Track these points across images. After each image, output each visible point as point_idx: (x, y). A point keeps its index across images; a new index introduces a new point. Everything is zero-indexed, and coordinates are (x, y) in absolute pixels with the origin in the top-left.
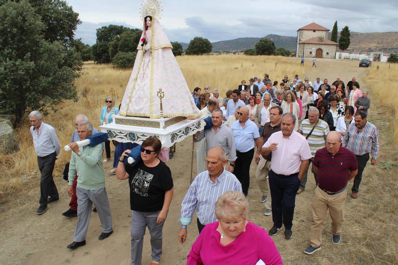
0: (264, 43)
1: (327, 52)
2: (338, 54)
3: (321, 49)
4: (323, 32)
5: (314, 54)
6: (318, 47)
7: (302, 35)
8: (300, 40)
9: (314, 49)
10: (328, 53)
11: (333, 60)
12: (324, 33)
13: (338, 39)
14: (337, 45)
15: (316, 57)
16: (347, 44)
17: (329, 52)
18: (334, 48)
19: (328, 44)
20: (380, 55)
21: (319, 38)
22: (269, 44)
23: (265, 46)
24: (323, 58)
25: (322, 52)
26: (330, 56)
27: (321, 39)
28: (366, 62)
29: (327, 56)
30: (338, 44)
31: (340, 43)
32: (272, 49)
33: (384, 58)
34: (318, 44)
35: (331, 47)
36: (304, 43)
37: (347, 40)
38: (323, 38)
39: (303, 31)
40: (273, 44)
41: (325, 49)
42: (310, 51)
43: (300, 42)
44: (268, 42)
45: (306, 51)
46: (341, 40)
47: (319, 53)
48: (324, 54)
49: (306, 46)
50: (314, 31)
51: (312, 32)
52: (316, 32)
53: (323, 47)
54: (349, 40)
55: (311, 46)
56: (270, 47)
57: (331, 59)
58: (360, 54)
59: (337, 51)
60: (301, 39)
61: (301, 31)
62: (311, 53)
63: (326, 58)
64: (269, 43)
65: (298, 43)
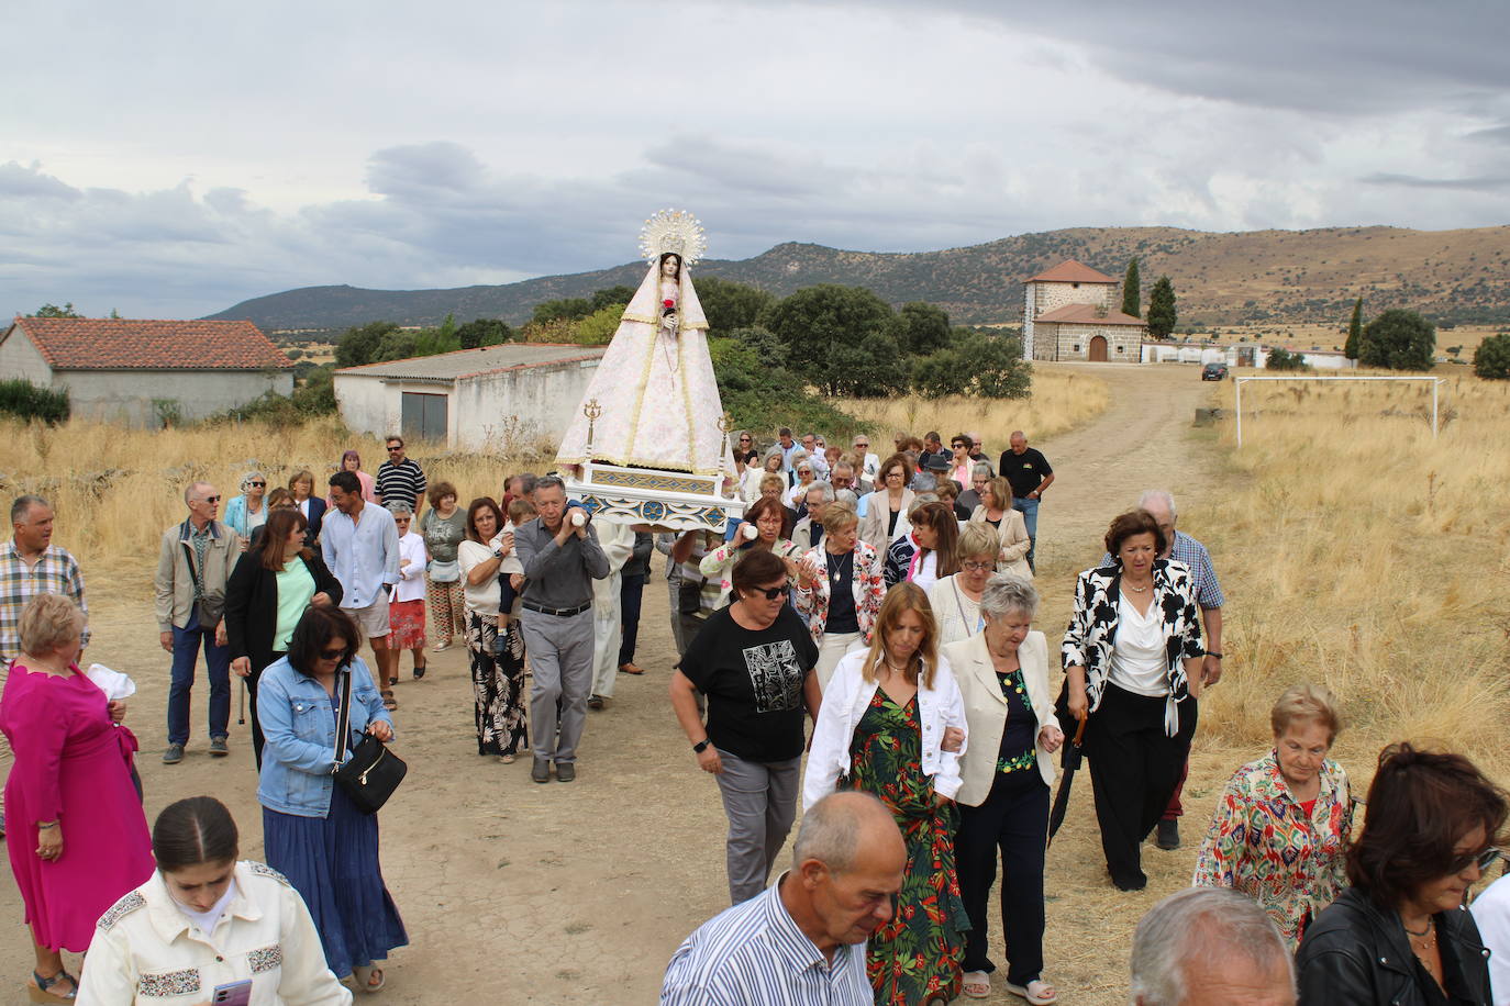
0: (918, 316)
1: (1120, 345)
2: (1147, 349)
3: (1106, 341)
4: (1099, 287)
5: (1085, 350)
6: (1094, 332)
7: (1043, 297)
8: (1037, 311)
9: (1084, 337)
10: (1120, 348)
11: (1134, 366)
12: (1104, 289)
13: (1144, 309)
14: (1142, 326)
15: (1091, 359)
16: (1169, 323)
17: (1123, 345)
18: (1136, 334)
19: (1121, 325)
20: (1252, 351)
21: (1097, 309)
22: (936, 321)
23: (921, 326)
24: (1110, 361)
25: (1106, 347)
26: (1129, 355)
27: (1101, 311)
28: (1215, 368)
29: (1120, 356)
30: (1147, 323)
31: (1150, 319)
32: (943, 335)
33: (1261, 359)
34: (1095, 324)
35: (1128, 330)
36: (1059, 324)
37: (1167, 314)
38: (1107, 309)
39: (1046, 286)
40: (946, 318)
41: (1114, 337)
42: (1074, 343)
43: (1039, 316)
44: (930, 313)
45: (1065, 344)
46: (1153, 313)
47: (1099, 349)
48: (1112, 350)
49: (1064, 330)
50: (1076, 285)
51: (1070, 286)
52: (1081, 287)
53: (1108, 331)
54: (1173, 312)
55: (1076, 329)
56: (937, 330)
57: (1131, 362)
58: (1203, 347)
59: (1143, 342)
60: (1041, 308)
61: (1039, 286)
62: (1077, 348)
63: (1116, 360)
64: (934, 316)
65: (1027, 318)
